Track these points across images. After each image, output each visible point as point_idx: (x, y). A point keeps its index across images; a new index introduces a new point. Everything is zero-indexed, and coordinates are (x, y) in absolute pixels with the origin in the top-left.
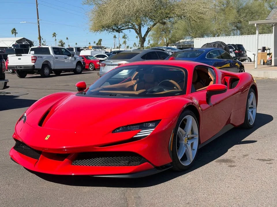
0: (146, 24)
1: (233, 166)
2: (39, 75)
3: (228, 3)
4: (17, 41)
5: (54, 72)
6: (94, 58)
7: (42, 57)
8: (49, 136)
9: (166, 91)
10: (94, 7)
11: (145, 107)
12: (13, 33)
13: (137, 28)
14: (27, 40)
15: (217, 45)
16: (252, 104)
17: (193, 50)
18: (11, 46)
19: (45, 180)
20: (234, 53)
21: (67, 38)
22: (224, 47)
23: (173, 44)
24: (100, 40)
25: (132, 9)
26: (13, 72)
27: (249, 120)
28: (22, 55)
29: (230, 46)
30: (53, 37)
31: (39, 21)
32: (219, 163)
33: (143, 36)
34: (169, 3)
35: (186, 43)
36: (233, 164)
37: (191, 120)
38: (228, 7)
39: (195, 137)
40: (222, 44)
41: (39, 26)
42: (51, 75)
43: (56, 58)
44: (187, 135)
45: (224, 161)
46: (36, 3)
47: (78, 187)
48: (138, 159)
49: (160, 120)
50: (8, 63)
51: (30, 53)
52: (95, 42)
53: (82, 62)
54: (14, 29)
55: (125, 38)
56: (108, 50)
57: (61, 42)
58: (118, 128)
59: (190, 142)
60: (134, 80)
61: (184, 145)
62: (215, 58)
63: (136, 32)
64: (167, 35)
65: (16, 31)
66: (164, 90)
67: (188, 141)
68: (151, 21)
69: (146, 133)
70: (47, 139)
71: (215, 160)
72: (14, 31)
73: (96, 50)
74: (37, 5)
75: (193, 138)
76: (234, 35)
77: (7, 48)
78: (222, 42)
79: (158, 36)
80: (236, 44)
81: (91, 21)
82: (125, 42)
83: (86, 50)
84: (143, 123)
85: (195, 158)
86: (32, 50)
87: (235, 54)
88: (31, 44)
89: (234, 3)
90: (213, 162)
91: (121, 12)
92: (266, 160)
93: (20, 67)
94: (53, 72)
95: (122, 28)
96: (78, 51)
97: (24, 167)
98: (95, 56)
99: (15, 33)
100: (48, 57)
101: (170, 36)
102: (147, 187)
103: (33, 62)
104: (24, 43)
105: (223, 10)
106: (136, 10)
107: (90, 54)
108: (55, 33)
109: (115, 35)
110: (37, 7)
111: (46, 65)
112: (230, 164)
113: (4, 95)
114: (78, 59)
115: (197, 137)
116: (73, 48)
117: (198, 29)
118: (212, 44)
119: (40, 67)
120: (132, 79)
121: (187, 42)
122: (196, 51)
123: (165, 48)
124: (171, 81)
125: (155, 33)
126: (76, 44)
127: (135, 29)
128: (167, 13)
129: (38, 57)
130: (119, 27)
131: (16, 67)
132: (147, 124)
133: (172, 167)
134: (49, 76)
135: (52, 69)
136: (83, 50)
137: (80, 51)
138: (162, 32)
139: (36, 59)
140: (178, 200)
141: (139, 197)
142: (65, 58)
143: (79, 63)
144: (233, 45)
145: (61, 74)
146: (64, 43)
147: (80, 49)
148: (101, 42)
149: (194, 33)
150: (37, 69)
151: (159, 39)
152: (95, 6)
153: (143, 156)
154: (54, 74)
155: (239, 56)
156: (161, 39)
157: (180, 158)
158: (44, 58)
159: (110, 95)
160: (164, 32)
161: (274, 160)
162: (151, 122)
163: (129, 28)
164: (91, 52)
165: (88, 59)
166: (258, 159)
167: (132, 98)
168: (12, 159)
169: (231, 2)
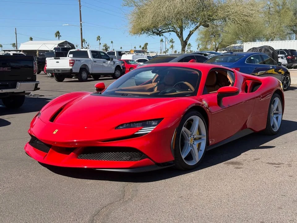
0: (187, 27)
1: (240, 168)
2: (77, 79)
3: (284, 4)
4: (59, 45)
5: (93, 76)
6: (135, 63)
7: (80, 60)
8: (57, 130)
9: (178, 92)
10: (134, 9)
11: (150, 107)
12: (56, 36)
13: (179, 31)
14: (69, 43)
15: (264, 49)
16: (277, 110)
17: (233, 54)
18: (52, 49)
19: (54, 173)
20: (285, 58)
21: (112, 42)
22: (272, 52)
23: (223, 49)
24: (146, 44)
25: (173, 11)
26: (52, 76)
27: (272, 125)
28: (60, 58)
29: (282, 52)
30: (97, 40)
31: (82, 24)
32: (226, 165)
33: (184, 39)
34: (213, 4)
35: (237, 48)
36: (241, 166)
37: (198, 121)
38: (284, 9)
39: (202, 138)
40: (270, 49)
41: (81, 29)
42: (88, 79)
43: (94, 62)
44: (194, 136)
45: (232, 163)
46: (79, 4)
47: (83, 180)
48: (138, 155)
49: (163, 119)
50: (47, 66)
51: (68, 56)
52: (140, 47)
53: (121, 66)
54: (58, 32)
55: (172, 42)
56: (151, 55)
57: (105, 46)
58: (122, 125)
59: (196, 143)
60: (154, 82)
61: (190, 145)
62: (258, 64)
63: (178, 35)
64: (217, 39)
65: (60, 34)
66: (177, 91)
67: (194, 141)
68: (193, 24)
69: (147, 130)
70: (55, 133)
71: (224, 162)
72: (58, 34)
73: (138, 54)
74: (80, 7)
75: (200, 138)
76: (290, 39)
77: (48, 51)
78: (270, 46)
79: (207, 40)
80: (289, 50)
81: (131, 23)
82: (172, 47)
83: (127, 55)
84: (146, 121)
85: (201, 158)
86: (71, 53)
87: (287, 60)
88: (73, 47)
89: (291, 4)
90: (222, 164)
91: (161, 14)
92: (275, 164)
93: (58, 71)
94: (91, 76)
95: (164, 31)
96: (119, 55)
97: (38, 162)
98: (137, 61)
99: (59, 36)
100: (86, 61)
101: (220, 40)
102: (148, 183)
103: (71, 66)
104: (66, 47)
105: (278, 12)
106: (177, 12)
107: (131, 59)
108: (99, 37)
109: (162, 39)
110: (80, 8)
111: (84, 68)
112: (237, 166)
113: (37, 98)
114: (118, 63)
115: (205, 138)
116: (114, 52)
117: (250, 33)
118: (258, 49)
119: (77, 71)
120: (153, 81)
121: (239, 46)
122: (235, 55)
123: (208, 53)
124: (186, 83)
125: (203, 36)
126: (121, 48)
127: (176, 32)
128: (209, 15)
129: (76, 60)
130: (160, 30)
131: (54, 70)
132: (150, 122)
133: (174, 165)
134: (86, 81)
135: (89, 73)
136: (124, 54)
137: (122, 56)
138: (211, 36)
139: (74, 62)
140: (172, 194)
141: (137, 190)
142: (104, 62)
143: (118, 67)
144: (285, 50)
145: (100, 78)
146: (109, 47)
147: (122, 53)
148: (146, 46)
149: (245, 37)
150: (74, 73)
151: (208, 43)
152: (135, 7)
153: (145, 152)
154: (93, 79)
155: (292, 62)
156: (209, 43)
157: (183, 157)
158: (82, 62)
159: (122, 95)
160: (213, 36)
161: (284, 164)
162: (154, 120)
163: (170, 31)
164: (133, 56)
165: (129, 63)
166: (267, 163)
167: (141, 98)
168: (27, 153)
169: (287, 4)
